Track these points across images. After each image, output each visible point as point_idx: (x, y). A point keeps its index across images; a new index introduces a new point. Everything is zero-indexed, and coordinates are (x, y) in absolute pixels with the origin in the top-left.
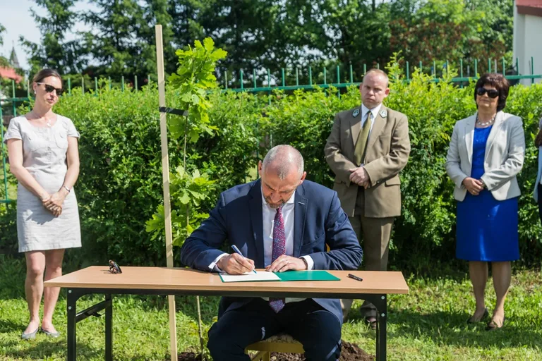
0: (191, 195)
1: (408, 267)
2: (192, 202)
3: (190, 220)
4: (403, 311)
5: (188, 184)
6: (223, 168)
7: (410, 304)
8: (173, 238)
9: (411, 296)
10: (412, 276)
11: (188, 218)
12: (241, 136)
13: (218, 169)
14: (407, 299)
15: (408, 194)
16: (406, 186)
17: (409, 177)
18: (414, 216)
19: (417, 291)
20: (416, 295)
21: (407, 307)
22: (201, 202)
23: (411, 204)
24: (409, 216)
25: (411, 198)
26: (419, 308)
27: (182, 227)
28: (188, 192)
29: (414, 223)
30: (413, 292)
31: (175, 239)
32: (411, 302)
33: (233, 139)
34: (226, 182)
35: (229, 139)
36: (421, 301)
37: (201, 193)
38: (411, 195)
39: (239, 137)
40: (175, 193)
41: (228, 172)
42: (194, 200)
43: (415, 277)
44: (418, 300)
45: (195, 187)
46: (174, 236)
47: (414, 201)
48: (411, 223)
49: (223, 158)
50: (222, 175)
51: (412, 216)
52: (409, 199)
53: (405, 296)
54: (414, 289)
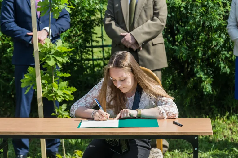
0: (56, 60)
1: (225, 106)
2: (56, 64)
3: (55, 78)
4: (219, 141)
5: (53, 52)
6: (75, 30)
7: (225, 136)
8: (43, 92)
9: (227, 129)
10: (227, 114)
11: (53, 77)
12: (89, 4)
13: (71, 32)
14: (223, 132)
15: (224, 49)
16: (222, 43)
17: (224, 37)
18: (228, 67)
19: (231, 125)
20: (230, 129)
21: (223, 138)
22: (63, 64)
23: (226, 58)
24: (224, 67)
25: (226, 53)
26: (232, 138)
27: (49, 83)
28: (53, 57)
29: (228, 73)
30: (228, 126)
31: (44, 93)
32: (226, 134)
33: (83, 8)
34: (77, 41)
35: (80, 8)
36: (234, 133)
37: (63, 57)
38: (226, 51)
39: (87, 5)
40: (44, 59)
41: (79, 33)
42: (58, 63)
43: (230, 115)
44: (232, 133)
45: (58, 54)
46: (44, 90)
47: (228, 56)
48: (226, 72)
49: (74, 22)
50: (74, 36)
51: (227, 67)
52: (224, 54)
53: (221, 130)
54: (229, 124)
